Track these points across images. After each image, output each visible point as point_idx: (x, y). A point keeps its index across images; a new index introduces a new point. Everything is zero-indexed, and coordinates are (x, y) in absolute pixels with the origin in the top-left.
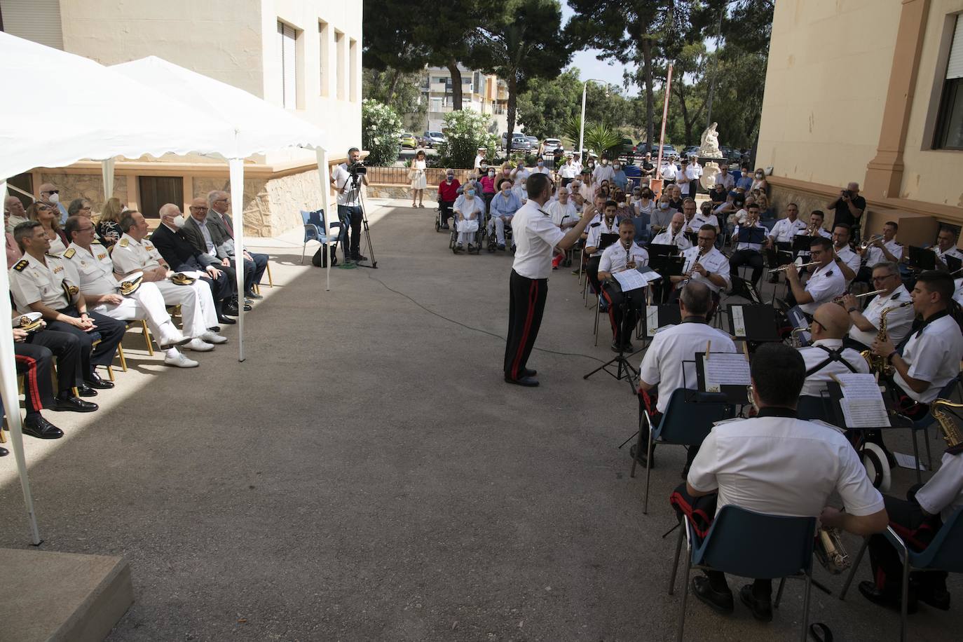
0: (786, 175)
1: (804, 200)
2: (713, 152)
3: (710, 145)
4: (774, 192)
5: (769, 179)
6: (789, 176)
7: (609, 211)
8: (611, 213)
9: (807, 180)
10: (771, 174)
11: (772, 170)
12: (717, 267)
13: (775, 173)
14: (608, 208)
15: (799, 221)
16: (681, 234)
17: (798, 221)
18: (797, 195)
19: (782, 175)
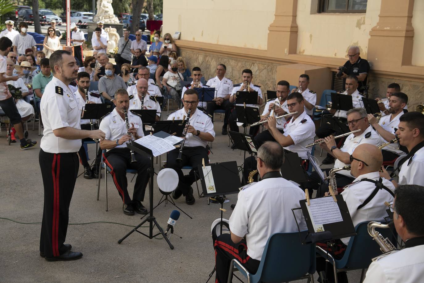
0: (194, 39)
1: (214, 59)
2: (110, 18)
3: (106, 12)
4: (185, 54)
5: (178, 43)
6: (196, 40)
7: (83, 82)
8: (85, 84)
9: (214, 42)
10: (179, 39)
11: (180, 35)
12: (204, 126)
13: (182, 38)
14: (81, 79)
15: (226, 79)
16: (147, 98)
17: (224, 79)
18: (207, 56)
19: (191, 39)
